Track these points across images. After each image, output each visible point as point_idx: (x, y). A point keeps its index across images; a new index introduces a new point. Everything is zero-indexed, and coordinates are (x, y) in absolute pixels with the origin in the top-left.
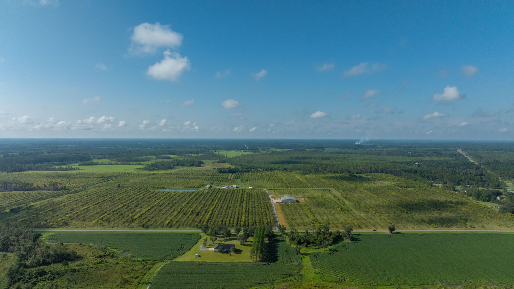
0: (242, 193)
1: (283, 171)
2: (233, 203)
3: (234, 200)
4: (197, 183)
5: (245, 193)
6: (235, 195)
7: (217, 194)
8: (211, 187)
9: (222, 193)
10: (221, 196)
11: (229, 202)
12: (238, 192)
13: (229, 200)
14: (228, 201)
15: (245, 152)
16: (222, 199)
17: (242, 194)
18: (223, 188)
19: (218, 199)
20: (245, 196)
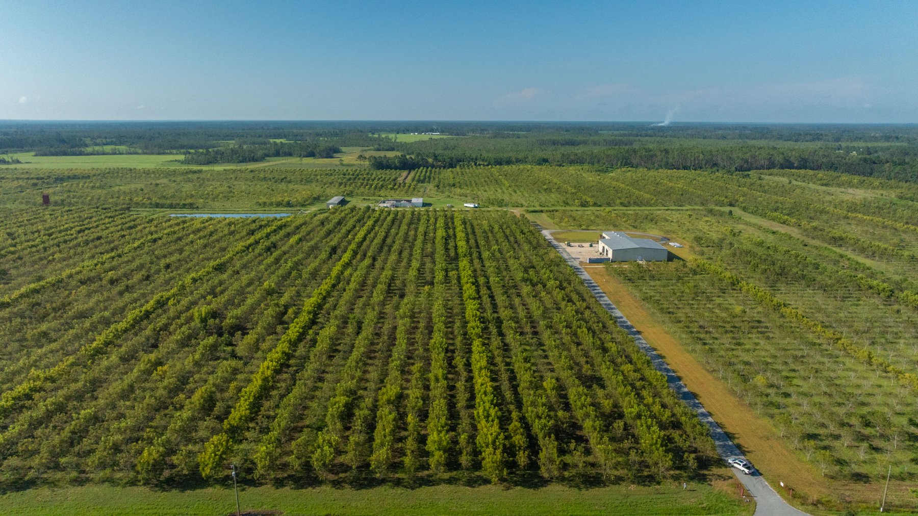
0: (446, 224)
1: (539, 164)
2: (415, 264)
3: (417, 251)
4: (303, 192)
5: (457, 222)
6: (421, 229)
7: (354, 226)
8: (343, 202)
9: (376, 222)
10: (369, 232)
11: (399, 261)
12: (432, 220)
13: (400, 253)
14: (393, 257)
15: (436, 135)
16: (369, 247)
17: (447, 228)
18: (382, 205)
19: (353, 246)
20: (460, 235)
